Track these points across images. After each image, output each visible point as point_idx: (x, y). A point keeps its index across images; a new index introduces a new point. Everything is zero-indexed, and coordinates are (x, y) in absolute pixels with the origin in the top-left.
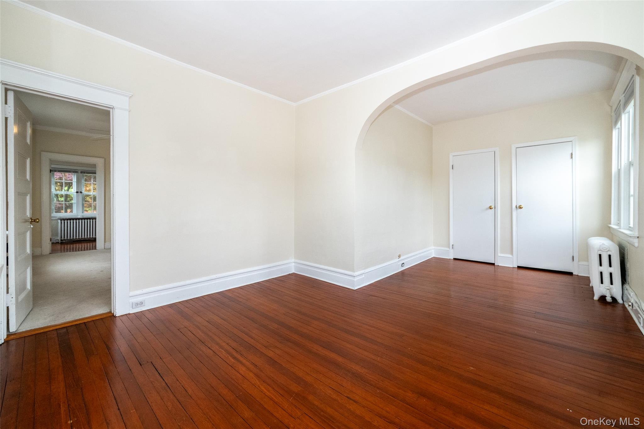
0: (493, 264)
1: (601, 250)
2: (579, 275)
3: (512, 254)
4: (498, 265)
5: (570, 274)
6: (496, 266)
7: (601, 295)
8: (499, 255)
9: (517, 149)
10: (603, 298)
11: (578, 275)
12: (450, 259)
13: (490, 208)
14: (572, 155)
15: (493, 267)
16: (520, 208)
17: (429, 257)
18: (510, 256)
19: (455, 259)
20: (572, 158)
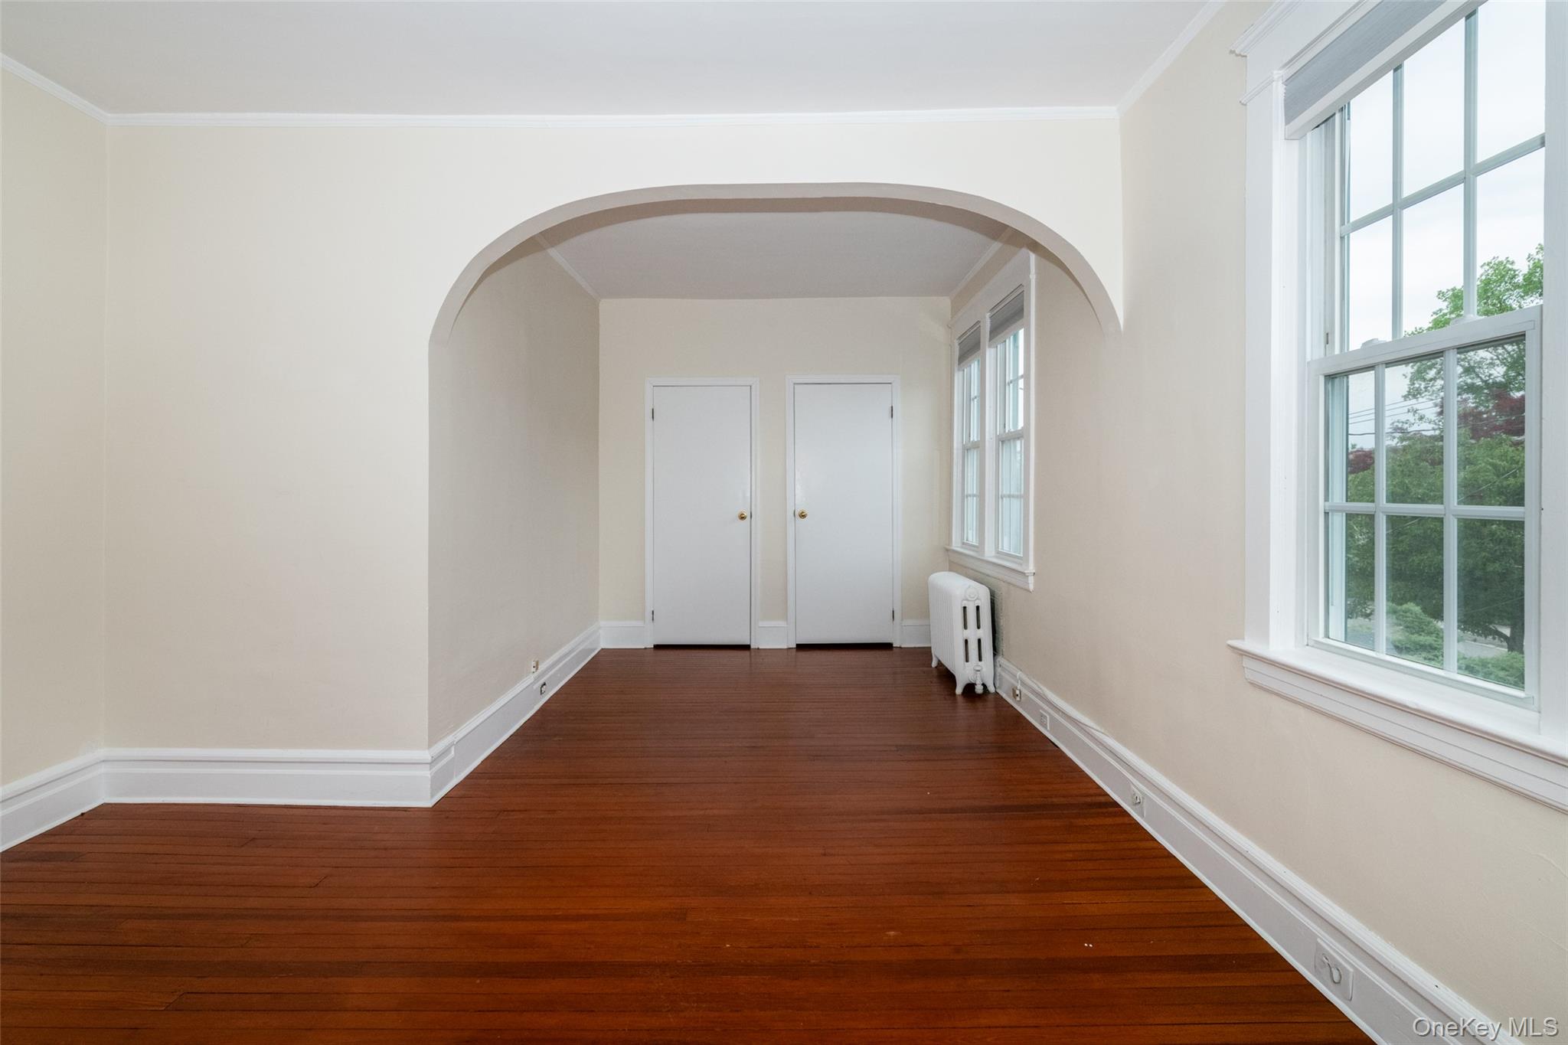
0: (747, 647)
1: (967, 600)
2: (903, 646)
3: (787, 620)
4: (758, 649)
5: (887, 647)
6: (752, 651)
7: (966, 683)
8: (761, 624)
9: (796, 386)
10: (970, 688)
11: (900, 647)
12: (646, 649)
13: (742, 518)
14: (892, 410)
15: (747, 653)
16: (803, 516)
17: (593, 650)
18: (782, 624)
19: (657, 647)
20: (892, 416)
